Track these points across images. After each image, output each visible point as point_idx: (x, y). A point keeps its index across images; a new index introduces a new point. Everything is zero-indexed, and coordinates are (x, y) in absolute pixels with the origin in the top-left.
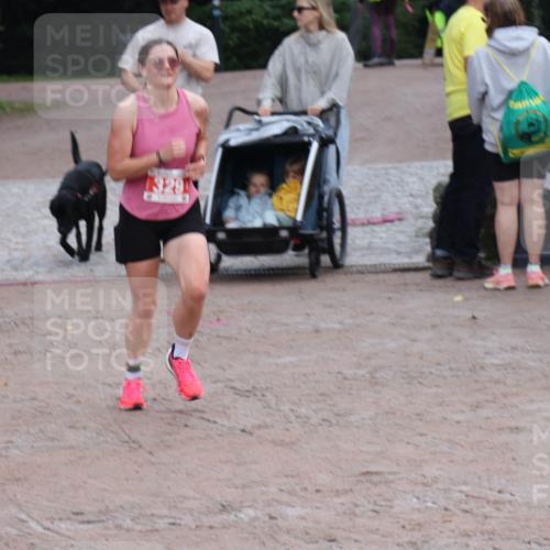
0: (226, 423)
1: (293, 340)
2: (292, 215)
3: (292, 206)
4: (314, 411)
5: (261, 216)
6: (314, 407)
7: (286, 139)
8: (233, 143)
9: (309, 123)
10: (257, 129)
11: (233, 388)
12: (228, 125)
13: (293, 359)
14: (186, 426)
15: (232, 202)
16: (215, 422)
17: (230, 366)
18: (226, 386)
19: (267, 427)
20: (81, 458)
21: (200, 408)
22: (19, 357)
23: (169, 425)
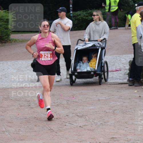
0: (76, 124)
1: (93, 102)
2: (94, 68)
3: (94, 66)
4: (99, 121)
5: (86, 68)
6: (98, 120)
7: (92, 48)
8: (79, 49)
9: (98, 44)
10: (85, 45)
11: (77, 115)
12: (77, 44)
13: (93, 108)
14: (65, 125)
15: (79, 64)
16: (73, 124)
17: (77, 109)
18: (75, 115)
19: (86, 126)
20: (38, 134)
21: (69, 121)
22: (22, 107)
23: (61, 125)
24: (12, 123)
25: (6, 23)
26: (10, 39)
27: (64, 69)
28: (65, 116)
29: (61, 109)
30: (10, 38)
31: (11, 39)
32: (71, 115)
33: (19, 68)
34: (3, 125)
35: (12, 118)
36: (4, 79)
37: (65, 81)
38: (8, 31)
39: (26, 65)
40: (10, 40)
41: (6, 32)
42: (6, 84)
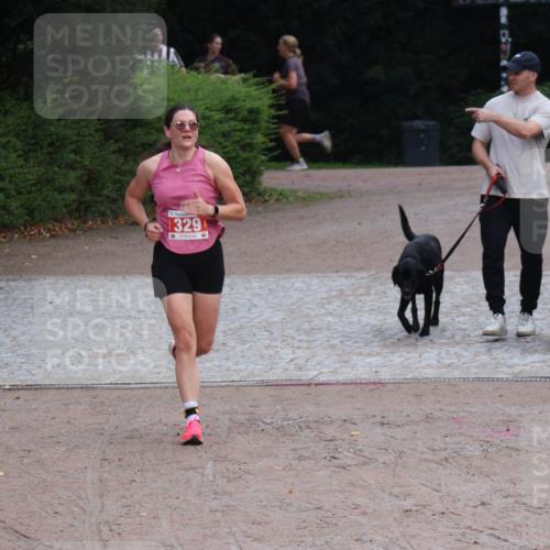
0: (517, 541)
11: (524, 504)
14: (476, 543)
16: (506, 541)
17: (521, 480)
18: (517, 502)
21: (491, 525)
22: (303, 462)
23: (458, 540)
24: (267, 523)
25: (246, 127)
26: (262, 188)
27: (470, 315)
28: (475, 507)
29: (460, 475)
30: (260, 184)
31: (265, 191)
32: (498, 502)
33: (293, 304)
34: (230, 533)
35: (264, 507)
36: (234, 347)
37: (477, 364)
38: (255, 158)
39: (324, 295)
40: (259, 194)
41: (246, 160)
42: (242, 367)
